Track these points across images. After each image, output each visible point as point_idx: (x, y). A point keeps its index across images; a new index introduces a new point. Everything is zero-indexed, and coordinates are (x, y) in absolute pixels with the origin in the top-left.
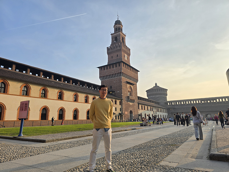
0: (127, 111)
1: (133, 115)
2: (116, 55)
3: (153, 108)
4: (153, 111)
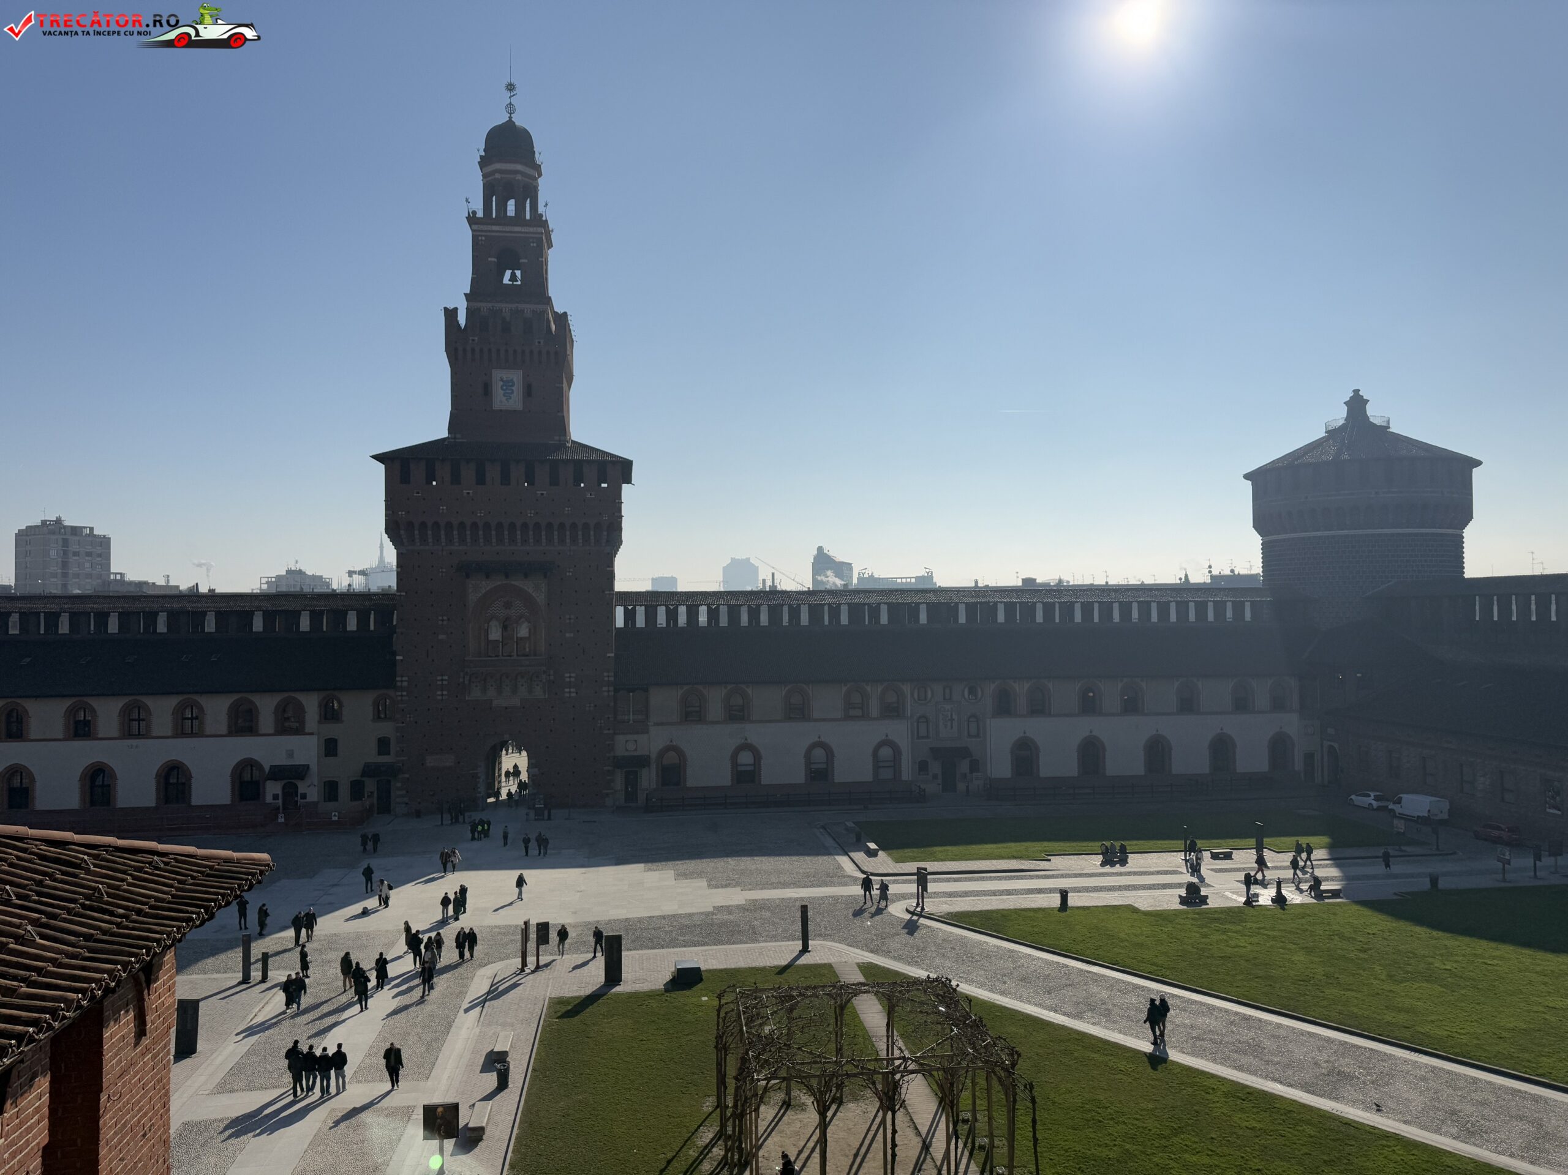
0: (447, 750)
3: (912, 695)
4: (909, 715)
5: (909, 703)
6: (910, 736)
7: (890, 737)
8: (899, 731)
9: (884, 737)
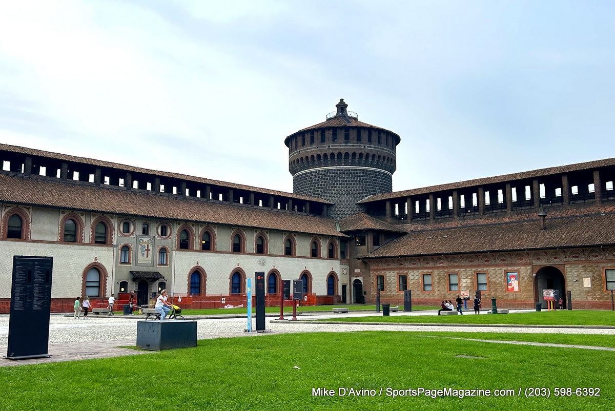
3: (119, 228)
4: (115, 243)
5: (116, 235)
6: (115, 261)
7: (98, 261)
8: (106, 257)
9: (93, 261)
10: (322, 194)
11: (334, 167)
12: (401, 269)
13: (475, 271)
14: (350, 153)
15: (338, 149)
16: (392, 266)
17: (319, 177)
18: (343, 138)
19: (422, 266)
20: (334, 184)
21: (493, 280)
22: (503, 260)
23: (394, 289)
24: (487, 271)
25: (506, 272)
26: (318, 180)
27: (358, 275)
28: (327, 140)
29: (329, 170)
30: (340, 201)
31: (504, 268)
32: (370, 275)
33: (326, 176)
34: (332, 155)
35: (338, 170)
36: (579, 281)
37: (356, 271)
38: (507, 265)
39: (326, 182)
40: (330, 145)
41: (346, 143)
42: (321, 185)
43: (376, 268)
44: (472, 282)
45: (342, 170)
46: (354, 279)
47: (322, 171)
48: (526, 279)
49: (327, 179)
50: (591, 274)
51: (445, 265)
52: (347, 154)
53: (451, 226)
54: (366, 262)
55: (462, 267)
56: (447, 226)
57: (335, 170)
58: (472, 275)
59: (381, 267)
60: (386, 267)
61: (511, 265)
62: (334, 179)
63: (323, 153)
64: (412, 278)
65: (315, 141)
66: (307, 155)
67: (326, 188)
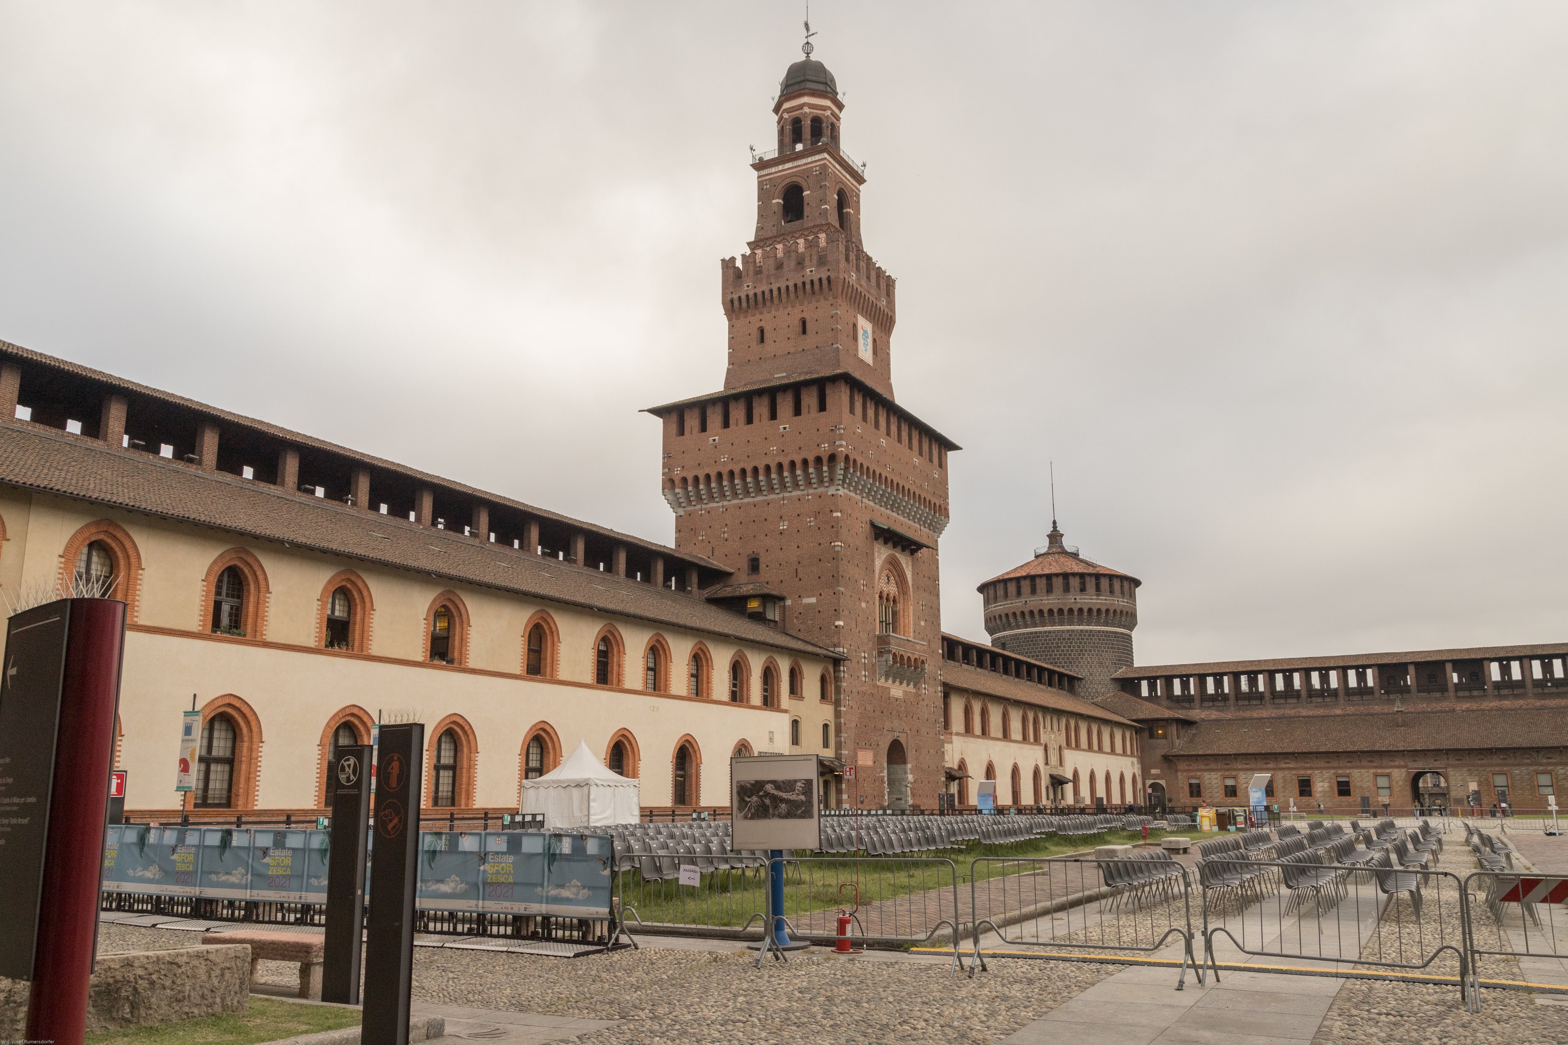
0: (868, 746)
1: (910, 777)
2: (797, 323)
4: (1042, 742)
6: (1043, 763)
7: (1037, 763)
8: (1040, 758)
10: (1065, 662)
11: (1081, 627)
12: (1228, 770)
13: (1334, 774)
14: (1103, 609)
15: (1088, 603)
16: (1213, 766)
17: (1059, 639)
18: (1094, 589)
19: (1259, 766)
20: (1081, 651)
21: (1359, 784)
22: (1371, 761)
23: (1217, 795)
24: (1350, 773)
25: (1376, 775)
26: (1057, 643)
27: (1157, 777)
28: (1072, 590)
29: (1073, 631)
30: (1091, 675)
31: (1372, 771)
32: (1177, 778)
33: (1069, 639)
34: (1081, 610)
35: (1086, 631)
36: (1465, 786)
37: (1153, 771)
38: (1376, 767)
39: (1069, 647)
40: (1078, 598)
41: (1098, 595)
42: (1063, 651)
43: (1186, 768)
44: (1331, 787)
45: (1091, 631)
46: (1149, 782)
47: (1063, 631)
48: (1401, 783)
49: (1071, 643)
50: (1477, 778)
51: (1291, 766)
52: (1099, 610)
53: (1261, 715)
54: (1169, 760)
55: (1317, 768)
56: (1255, 715)
57: (1082, 631)
58: (1331, 778)
59: (1194, 766)
60: (1203, 767)
61: (1381, 767)
62: (1081, 643)
63: (1068, 607)
64: (1245, 781)
65: (1055, 590)
66: (1041, 608)
67: (1070, 655)
